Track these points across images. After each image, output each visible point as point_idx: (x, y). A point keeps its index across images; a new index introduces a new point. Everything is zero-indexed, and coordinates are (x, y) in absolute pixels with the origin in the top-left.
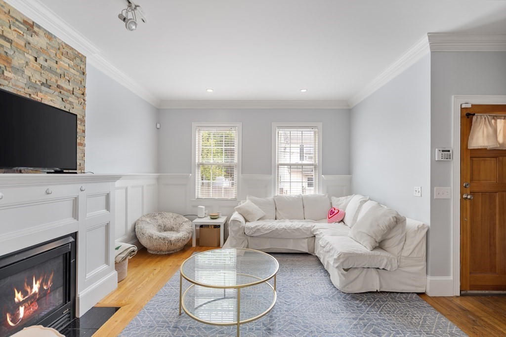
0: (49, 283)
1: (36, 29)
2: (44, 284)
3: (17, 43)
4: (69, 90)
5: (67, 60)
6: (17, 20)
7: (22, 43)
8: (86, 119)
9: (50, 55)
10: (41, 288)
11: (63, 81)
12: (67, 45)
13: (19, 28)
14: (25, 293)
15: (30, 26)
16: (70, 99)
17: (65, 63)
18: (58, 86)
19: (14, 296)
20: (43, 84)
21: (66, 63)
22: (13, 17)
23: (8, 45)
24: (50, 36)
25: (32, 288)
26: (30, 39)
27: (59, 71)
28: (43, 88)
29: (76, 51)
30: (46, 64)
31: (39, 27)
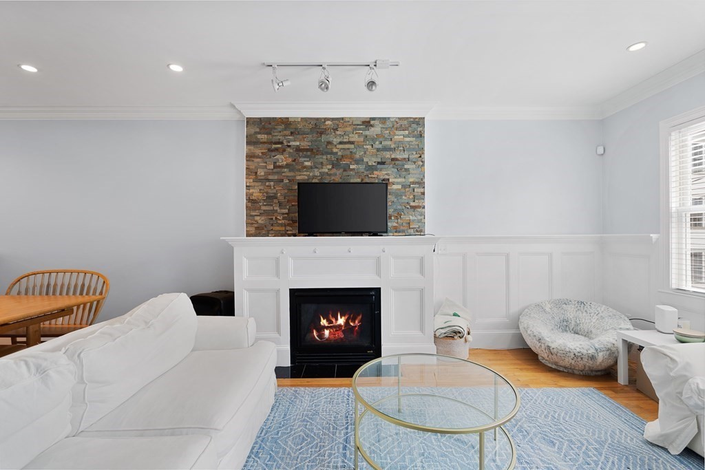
0: (357, 322)
1: (372, 122)
2: (350, 321)
3: (358, 142)
4: (405, 159)
5: (402, 132)
6: (358, 125)
7: (362, 139)
8: (426, 180)
9: (384, 137)
10: (347, 323)
11: (398, 153)
12: (400, 119)
13: (360, 129)
14: (330, 321)
15: (367, 123)
16: (406, 166)
17: (399, 136)
18: (393, 160)
19: (320, 321)
20: (379, 163)
21: (401, 135)
22: (355, 125)
23: (352, 146)
24: (383, 120)
25: (337, 319)
26: (367, 133)
27: (392, 146)
28: (379, 166)
29: (411, 118)
30: (380, 146)
31: (374, 119)
